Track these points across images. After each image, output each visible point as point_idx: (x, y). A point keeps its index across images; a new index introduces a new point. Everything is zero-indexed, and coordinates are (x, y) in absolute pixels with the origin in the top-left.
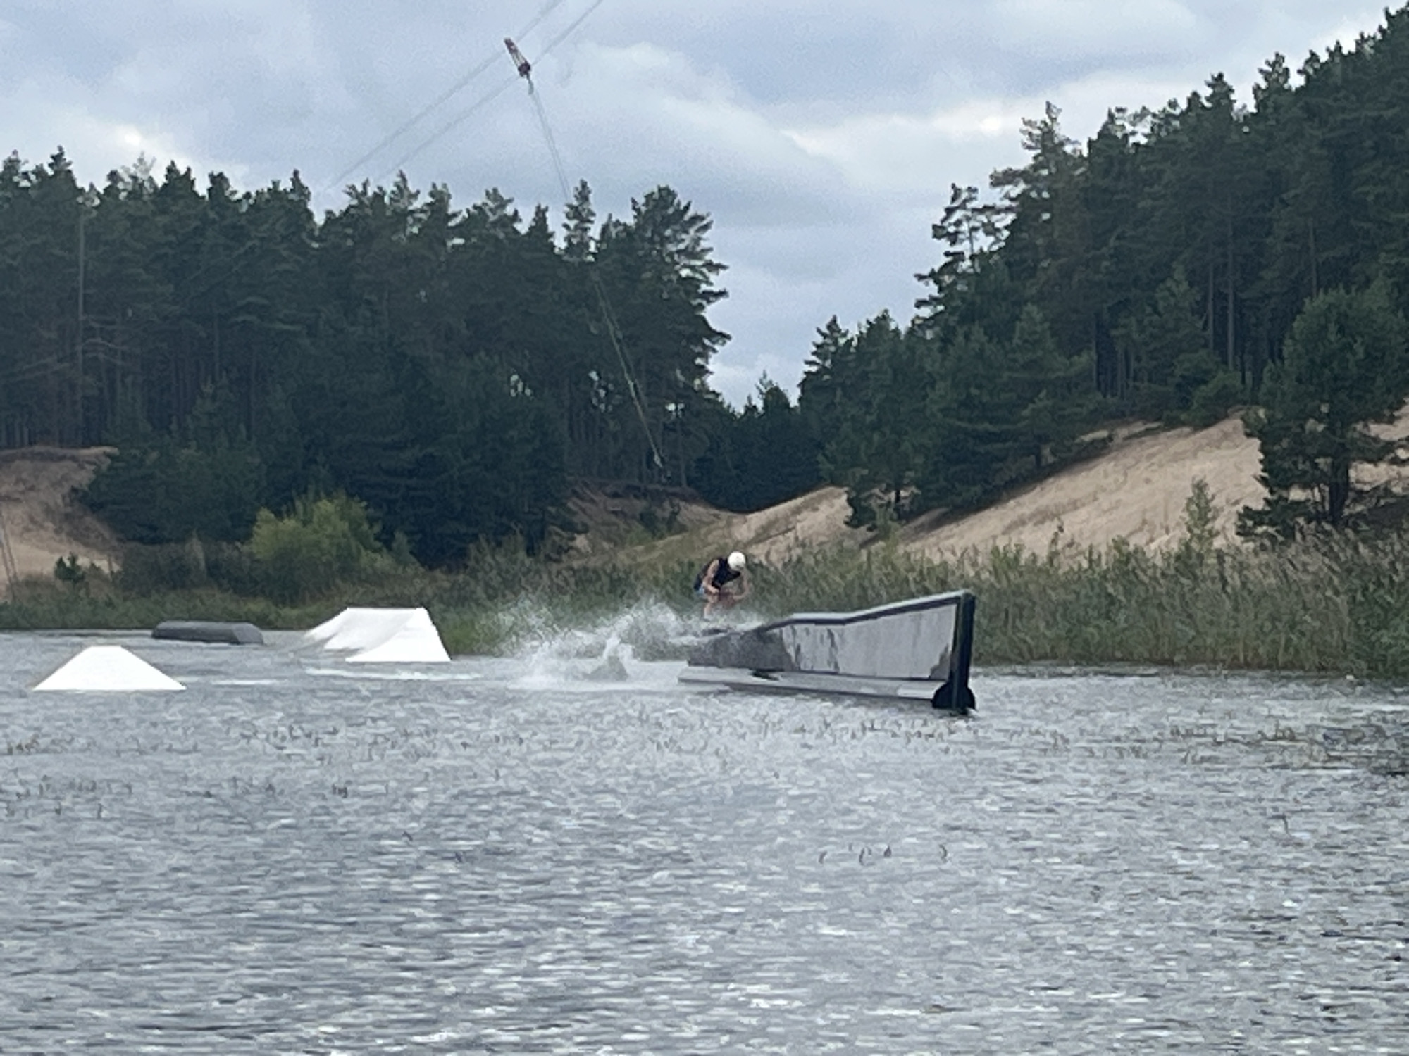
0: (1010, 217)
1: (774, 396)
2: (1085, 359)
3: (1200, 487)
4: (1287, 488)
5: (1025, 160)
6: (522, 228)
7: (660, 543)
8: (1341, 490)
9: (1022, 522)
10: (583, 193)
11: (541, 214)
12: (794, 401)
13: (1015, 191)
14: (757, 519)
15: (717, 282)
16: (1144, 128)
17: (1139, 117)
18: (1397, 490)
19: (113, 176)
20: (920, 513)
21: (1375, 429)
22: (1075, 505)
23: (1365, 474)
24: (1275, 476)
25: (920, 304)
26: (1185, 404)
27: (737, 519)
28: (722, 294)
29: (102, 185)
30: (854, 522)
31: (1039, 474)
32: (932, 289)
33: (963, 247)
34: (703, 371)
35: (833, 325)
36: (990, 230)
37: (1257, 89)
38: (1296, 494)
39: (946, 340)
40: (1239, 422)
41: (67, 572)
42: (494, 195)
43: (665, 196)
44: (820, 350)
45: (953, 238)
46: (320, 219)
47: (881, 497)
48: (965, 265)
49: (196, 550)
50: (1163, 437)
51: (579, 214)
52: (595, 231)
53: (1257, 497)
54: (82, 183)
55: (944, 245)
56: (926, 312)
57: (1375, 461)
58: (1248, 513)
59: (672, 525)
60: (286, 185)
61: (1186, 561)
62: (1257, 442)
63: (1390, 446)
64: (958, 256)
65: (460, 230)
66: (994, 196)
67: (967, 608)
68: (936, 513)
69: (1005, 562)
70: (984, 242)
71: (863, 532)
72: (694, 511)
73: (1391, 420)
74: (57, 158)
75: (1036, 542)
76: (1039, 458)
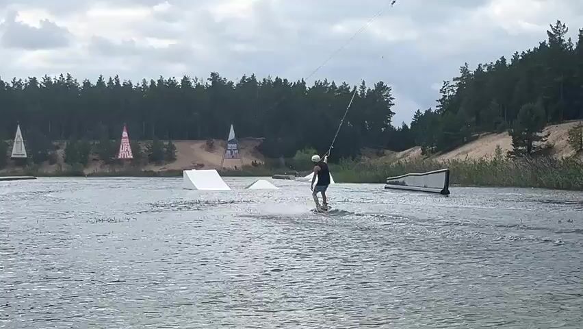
0: (457, 88)
1: (405, 127)
2: (474, 119)
3: (498, 147)
4: (518, 146)
5: (460, 75)
6: (351, 90)
7: (380, 158)
8: (530, 147)
9: (459, 154)
10: (364, 83)
11: (355, 87)
12: (409, 128)
13: (458, 82)
14: (401, 153)
15: (393, 101)
16: (486, 68)
17: (484, 66)
18: (542, 147)
19: (264, 79)
20: (437, 152)
21: (538, 134)
22: (471, 150)
23: (535, 143)
24: (515, 144)
25: (437, 107)
26: (496, 129)
27: (397, 153)
28: (393, 104)
29: (262, 81)
30: (423, 154)
31: (464, 143)
32: (440, 103)
33: (447, 94)
34: (390, 121)
35: (418, 111)
36: (453, 91)
37: (512, 59)
38: (520, 148)
39: (443, 115)
40: (507, 132)
41: (254, 164)
42: (344, 83)
43: (382, 83)
44: (415, 117)
45: (444, 92)
46: (307, 89)
47: (428, 148)
48: (447, 98)
49: (282, 160)
50: (490, 136)
51: (363, 87)
52: (366, 91)
53: (511, 148)
54: (258, 81)
55: (443, 94)
56: (438, 108)
57: (538, 141)
58: (509, 152)
59: (383, 154)
60: (301, 82)
61: (495, 163)
62: (511, 137)
63: (541, 138)
64: (446, 96)
65: (338, 91)
66: (454, 83)
67: (448, 173)
68: (441, 152)
69: (455, 163)
70: (451, 93)
71: (424, 156)
72: (388, 152)
73: (541, 132)
74: (253, 76)
75: (463, 158)
76: (463, 140)
